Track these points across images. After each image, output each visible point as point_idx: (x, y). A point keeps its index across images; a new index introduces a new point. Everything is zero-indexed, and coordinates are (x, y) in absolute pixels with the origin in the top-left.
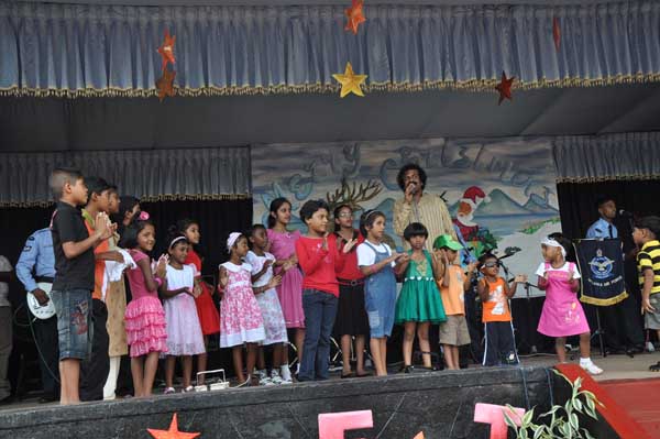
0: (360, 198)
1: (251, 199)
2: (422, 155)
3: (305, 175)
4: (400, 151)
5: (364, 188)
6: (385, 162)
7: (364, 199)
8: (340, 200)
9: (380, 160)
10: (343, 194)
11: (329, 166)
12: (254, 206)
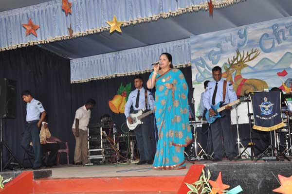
0: (247, 59)
1: (191, 66)
2: (286, 28)
3: (217, 50)
4: (273, 27)
5: (249, 54)
6: (263, 35)
7: (249, 60)
8: (236, 62)
9: (260, 35)
10: (237, 58)
11: (229, 43)
12: (192, 70)
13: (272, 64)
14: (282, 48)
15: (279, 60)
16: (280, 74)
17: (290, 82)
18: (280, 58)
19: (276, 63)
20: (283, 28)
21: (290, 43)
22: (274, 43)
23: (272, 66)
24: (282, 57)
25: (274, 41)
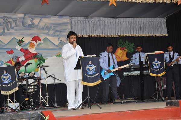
4: (3, 18)
13: (3, 44)
14: (10, 34)
15: (8, 42)
16: (8, 52)
17: (15, 59)
18: (8, 41)
19: (6, 44)
20: (11, 20)
21: (15, 31)
22: (4, 29)
23: (3, 46)
24: (10, 40)
25: (4, 28)
